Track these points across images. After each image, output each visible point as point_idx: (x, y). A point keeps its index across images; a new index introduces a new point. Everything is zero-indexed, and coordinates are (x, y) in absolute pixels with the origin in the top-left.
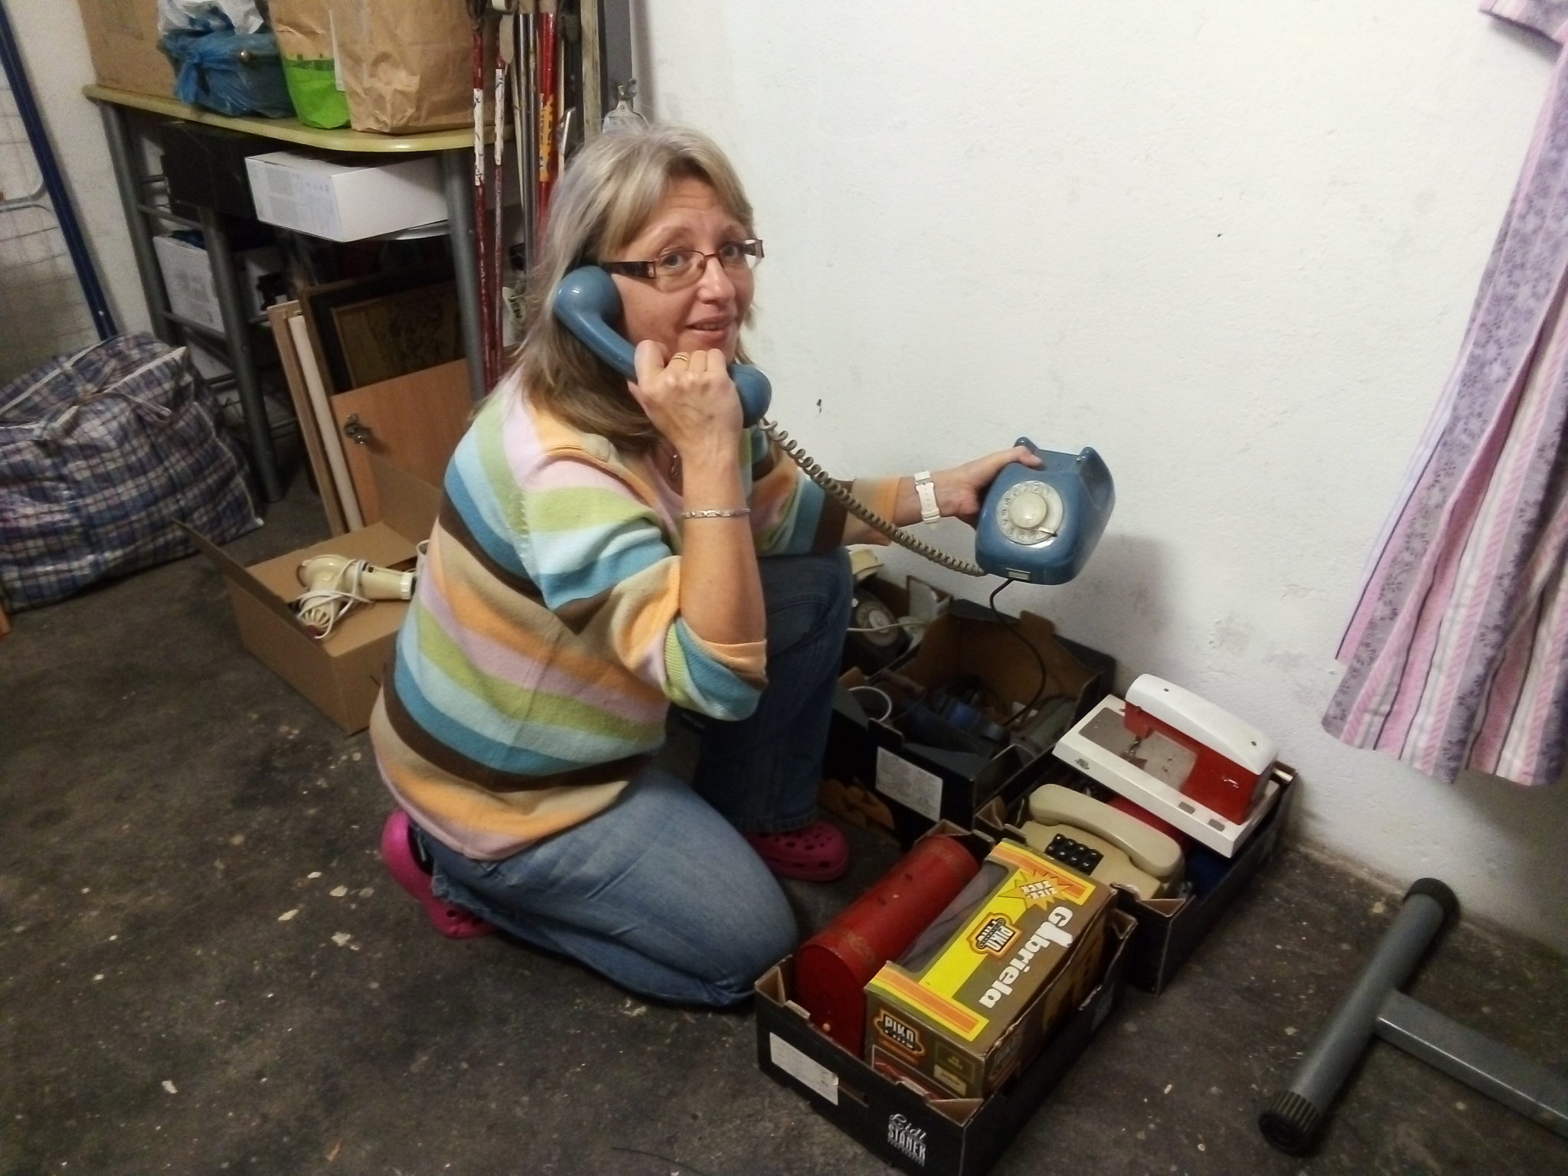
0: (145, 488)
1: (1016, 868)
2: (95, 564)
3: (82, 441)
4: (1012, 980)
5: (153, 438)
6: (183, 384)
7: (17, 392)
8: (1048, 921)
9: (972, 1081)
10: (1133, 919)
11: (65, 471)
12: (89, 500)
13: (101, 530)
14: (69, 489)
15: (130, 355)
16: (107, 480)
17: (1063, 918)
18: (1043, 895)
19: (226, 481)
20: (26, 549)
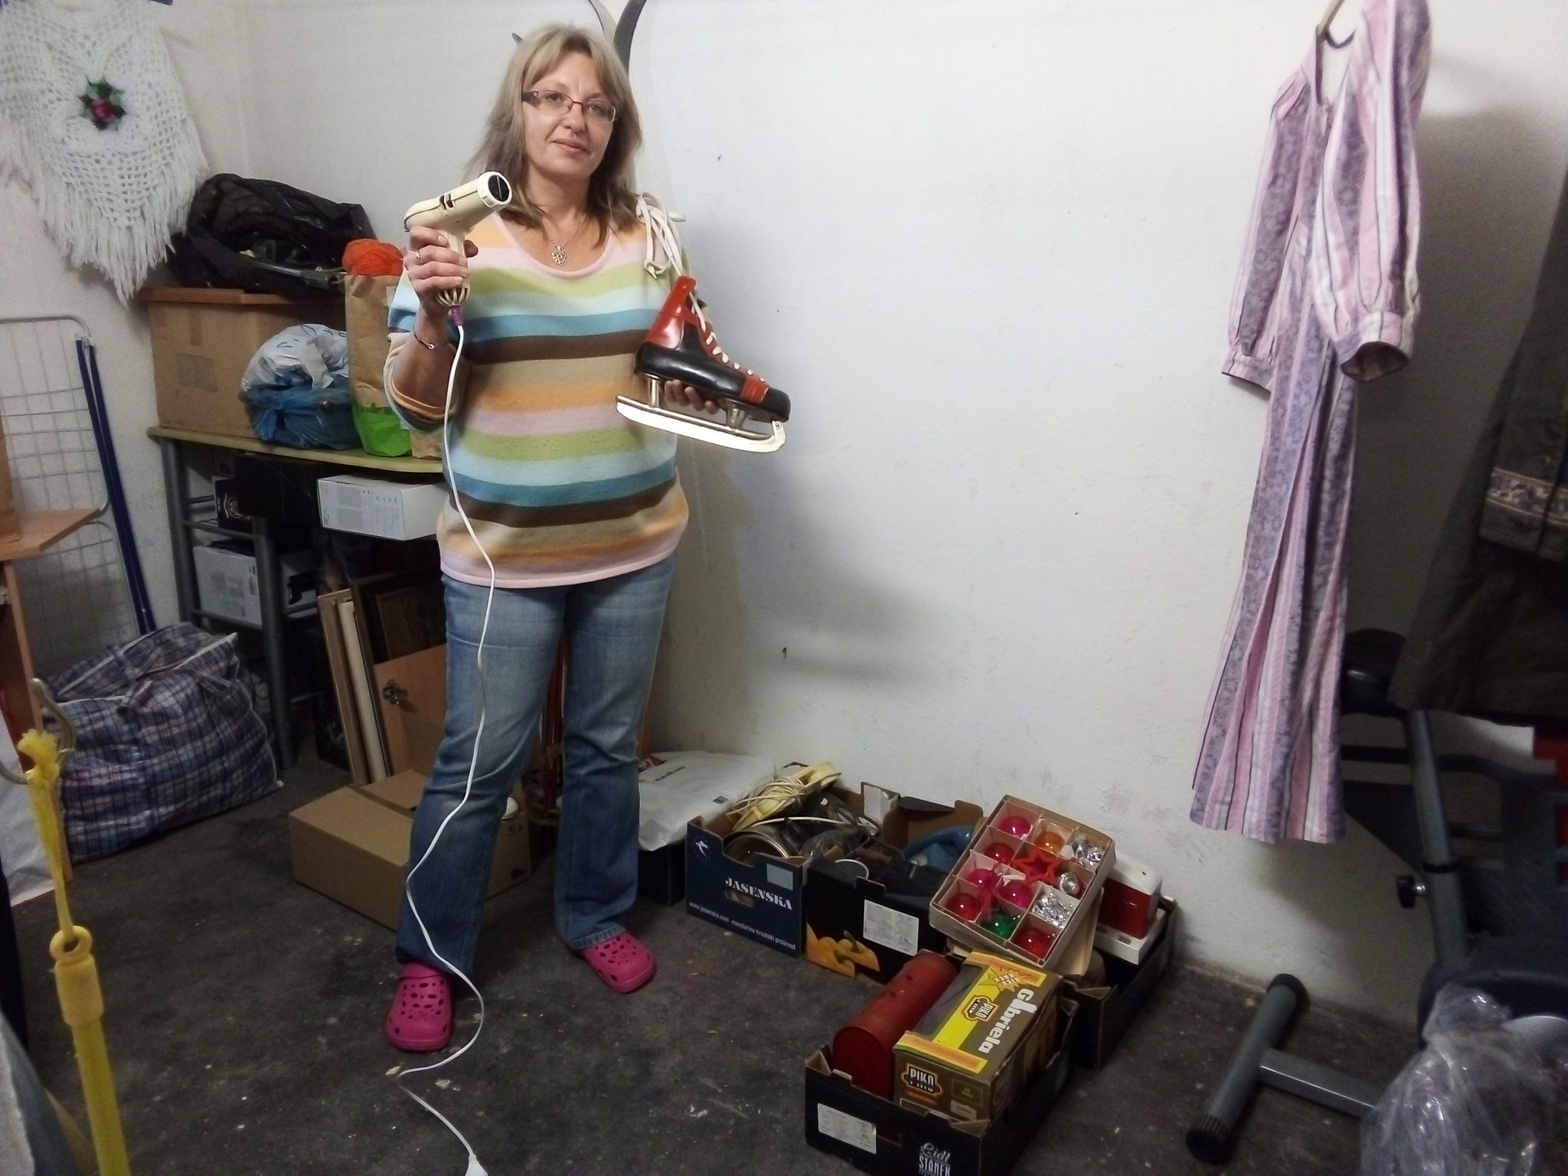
0: (200, 751)
1: (987, 967)
2: (151, 818)
3: (156, 709)
4: (999, 1036)
5: (209, 708)
6: (232, 663)
7: (75, 676)
8: (1016, 997)
9: (981, 1105)
10: (1075, 1002)
11: (139, 735)
12: (155, 761)
13: (161, 788)
14: (139, 751)
15: (176, 643)
16: (170, 743)
17: (1028, 995)
18: (1010, 982)
19: (259, 746)
20: (95, 805)
